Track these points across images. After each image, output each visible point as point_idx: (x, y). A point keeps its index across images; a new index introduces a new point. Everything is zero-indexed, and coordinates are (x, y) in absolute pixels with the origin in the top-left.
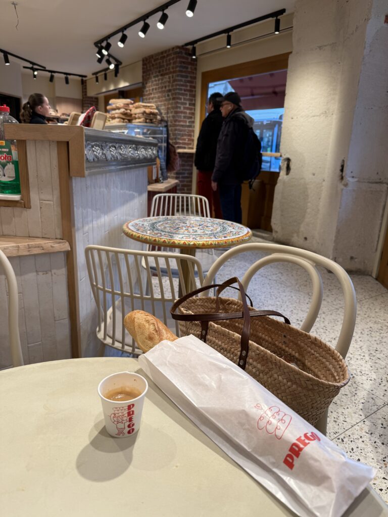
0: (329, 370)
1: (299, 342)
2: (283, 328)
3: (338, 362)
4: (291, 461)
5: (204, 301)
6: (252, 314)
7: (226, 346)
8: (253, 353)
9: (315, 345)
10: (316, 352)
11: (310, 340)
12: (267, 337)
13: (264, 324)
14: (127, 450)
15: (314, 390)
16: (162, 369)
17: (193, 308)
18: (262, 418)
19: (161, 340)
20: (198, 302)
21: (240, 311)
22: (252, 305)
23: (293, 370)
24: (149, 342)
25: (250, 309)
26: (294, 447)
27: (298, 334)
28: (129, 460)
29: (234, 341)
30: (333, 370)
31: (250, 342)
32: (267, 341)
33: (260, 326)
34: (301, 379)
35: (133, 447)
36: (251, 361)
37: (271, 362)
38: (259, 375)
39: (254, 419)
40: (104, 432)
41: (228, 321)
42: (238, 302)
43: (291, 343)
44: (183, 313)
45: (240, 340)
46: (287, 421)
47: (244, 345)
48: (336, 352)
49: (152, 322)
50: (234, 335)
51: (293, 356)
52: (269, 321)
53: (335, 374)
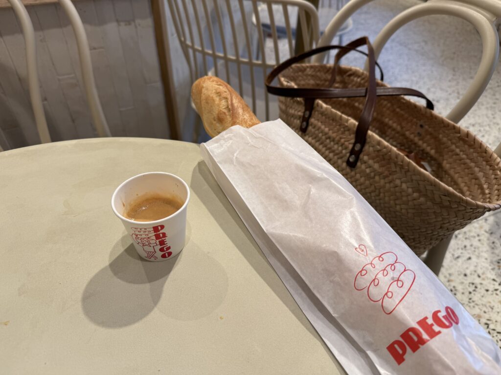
0: (477, 179)
1: (441, 136)
2: (422, 114)
3: (494, 170)
4: (401, 352)
5: (317, 69)
6: (380, 91)
7: (334, 135)
8: (371, 149)
9: (465, 142)
10: (463, 151)
11: (459, 135)
12: (395, 125)
13: (395, 107)
14: (156, 282)
15: (451, 208)
16: (226, 169)
17: (300, 78)
18: (364, 272)
19: (234, 124)
20: (309, 71)
21: (364, 86)
22: (382, 79)
23: (425, 179)
24: (218, 125)
25: (378, 85)
26: (411, 333)
27: (442, 125)
28: (156, 298)
29: (346, 129)
30: (483, 180)
31: (370, 132)
32: (394, 130)
33: (388, 109)
34: (435, 192)
35: (167, 279)
36: (366, 158)
37: (395, 163)
38: (374, 178)
39: (350, 271)
40: (130, 251)
41: (345, 100)
42: (363, 74)
43: (428, 137)
44: (281, 84)
45: (355, 129)
46: (407, 285)
47: (361, 135)
48: (495, 156)
49: (224, 95)
50: (347, 120)
51: (427, 153)
52: (403, 103)
53: (485, 186)
